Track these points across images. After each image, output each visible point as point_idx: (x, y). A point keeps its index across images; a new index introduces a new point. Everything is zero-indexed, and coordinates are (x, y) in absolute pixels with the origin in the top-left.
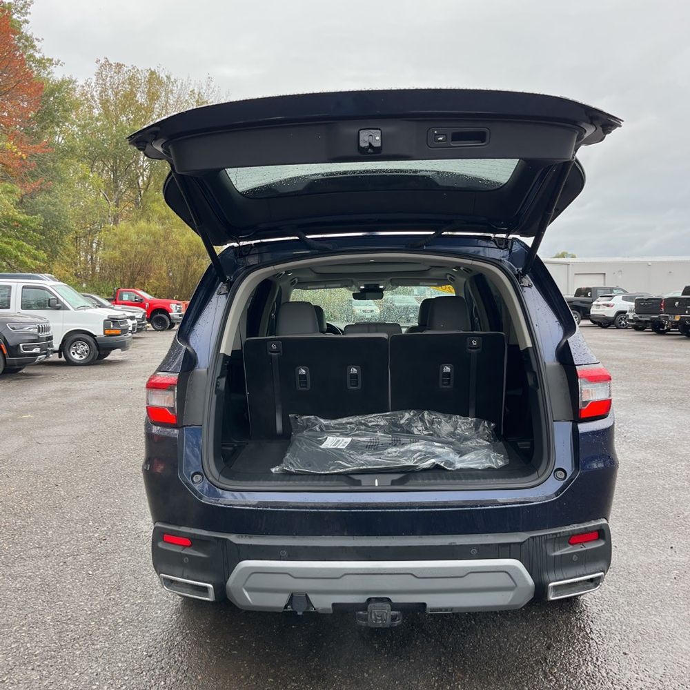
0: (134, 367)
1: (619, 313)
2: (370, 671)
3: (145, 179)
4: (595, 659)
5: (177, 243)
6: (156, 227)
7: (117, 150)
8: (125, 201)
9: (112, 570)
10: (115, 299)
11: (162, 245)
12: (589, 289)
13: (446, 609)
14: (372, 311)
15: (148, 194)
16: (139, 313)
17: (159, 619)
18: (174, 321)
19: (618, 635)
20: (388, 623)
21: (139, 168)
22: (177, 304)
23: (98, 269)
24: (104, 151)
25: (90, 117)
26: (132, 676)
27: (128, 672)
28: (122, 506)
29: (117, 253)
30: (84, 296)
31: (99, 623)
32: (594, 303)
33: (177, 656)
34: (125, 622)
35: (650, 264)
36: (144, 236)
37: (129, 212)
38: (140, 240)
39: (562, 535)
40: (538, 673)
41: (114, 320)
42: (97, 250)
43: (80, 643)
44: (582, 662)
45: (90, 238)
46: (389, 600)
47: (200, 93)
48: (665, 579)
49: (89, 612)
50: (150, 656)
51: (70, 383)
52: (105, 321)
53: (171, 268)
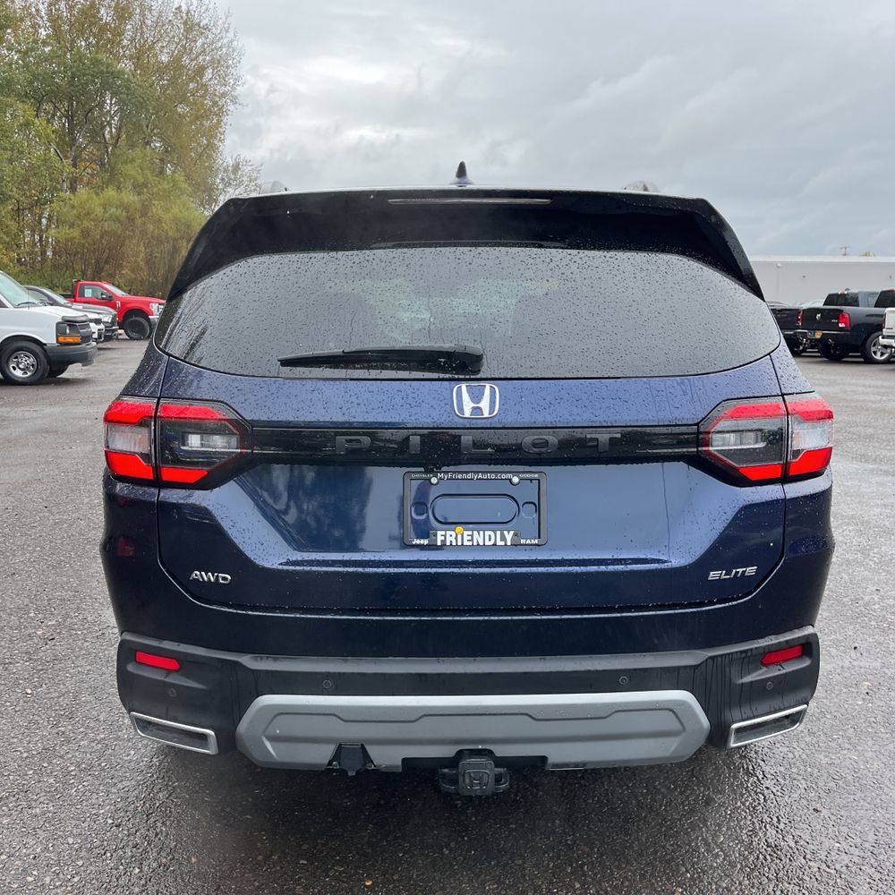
0: (101, 388)
2: (452, 845)
3: (114, 130)
4: (775, 819)
5: (160, 221)
6: (130, 197)
7: (72, 88)
8: (85, 160)
9: (62, 686)
10: (73, 295)
11: (139, 222)
13: (577, 765)
15: (118, 152)
16: (107, 315)
17: (132, 764)
19: (803, 781)
20: (490, 788)
21: (104, 115)
22: (159, 304)
23: (49, 253)
24: (54, 88)
25: (34, 40)
26: (89, 859)
27: (83, 854)
28: (79, 588)
29: (76, 233)
30: (28, 289)
31: (40, 773)
33: (159, 824)
34: (80, 771)
35: (779, 265)
36: (113, 210)
37: (92, 175)
38: (107, 215)
39: (754, 652)
40: (697, 844)
41: (71, 323)
42: (48, 227)
43: (11, 805)
44: (757, 825)
45: (38, 211)
46: (490, 752)
47: (188, 12)
48: (855, 695)
49: (25, 755)
50: (118, 826)
51: (8, 409)
52: (58, 324)
53: (151, 255)
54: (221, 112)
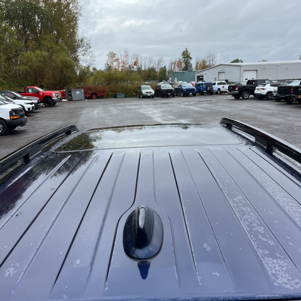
1: (269, 93)
3: (39, 28)
5: (56, 62)
6: (45, 54)
7: (23, 14)
8: (30, 40)
10: (25, 93)
11: (49, 62)
12: (253, 81)
14: (151, 92)
15: (41, 36)
16: (36, 100)
18: (55, 102)
21: (35, 23)
22: (56, 93)
24: (17, 14)
29: (27, 67)
32: (256, 88)
35: (278, 65)
36: (39, 58)
38: (37, 60)
41: (15, 111)
52: (10, 112)
53: (54, 74)
54: (76, 19)
